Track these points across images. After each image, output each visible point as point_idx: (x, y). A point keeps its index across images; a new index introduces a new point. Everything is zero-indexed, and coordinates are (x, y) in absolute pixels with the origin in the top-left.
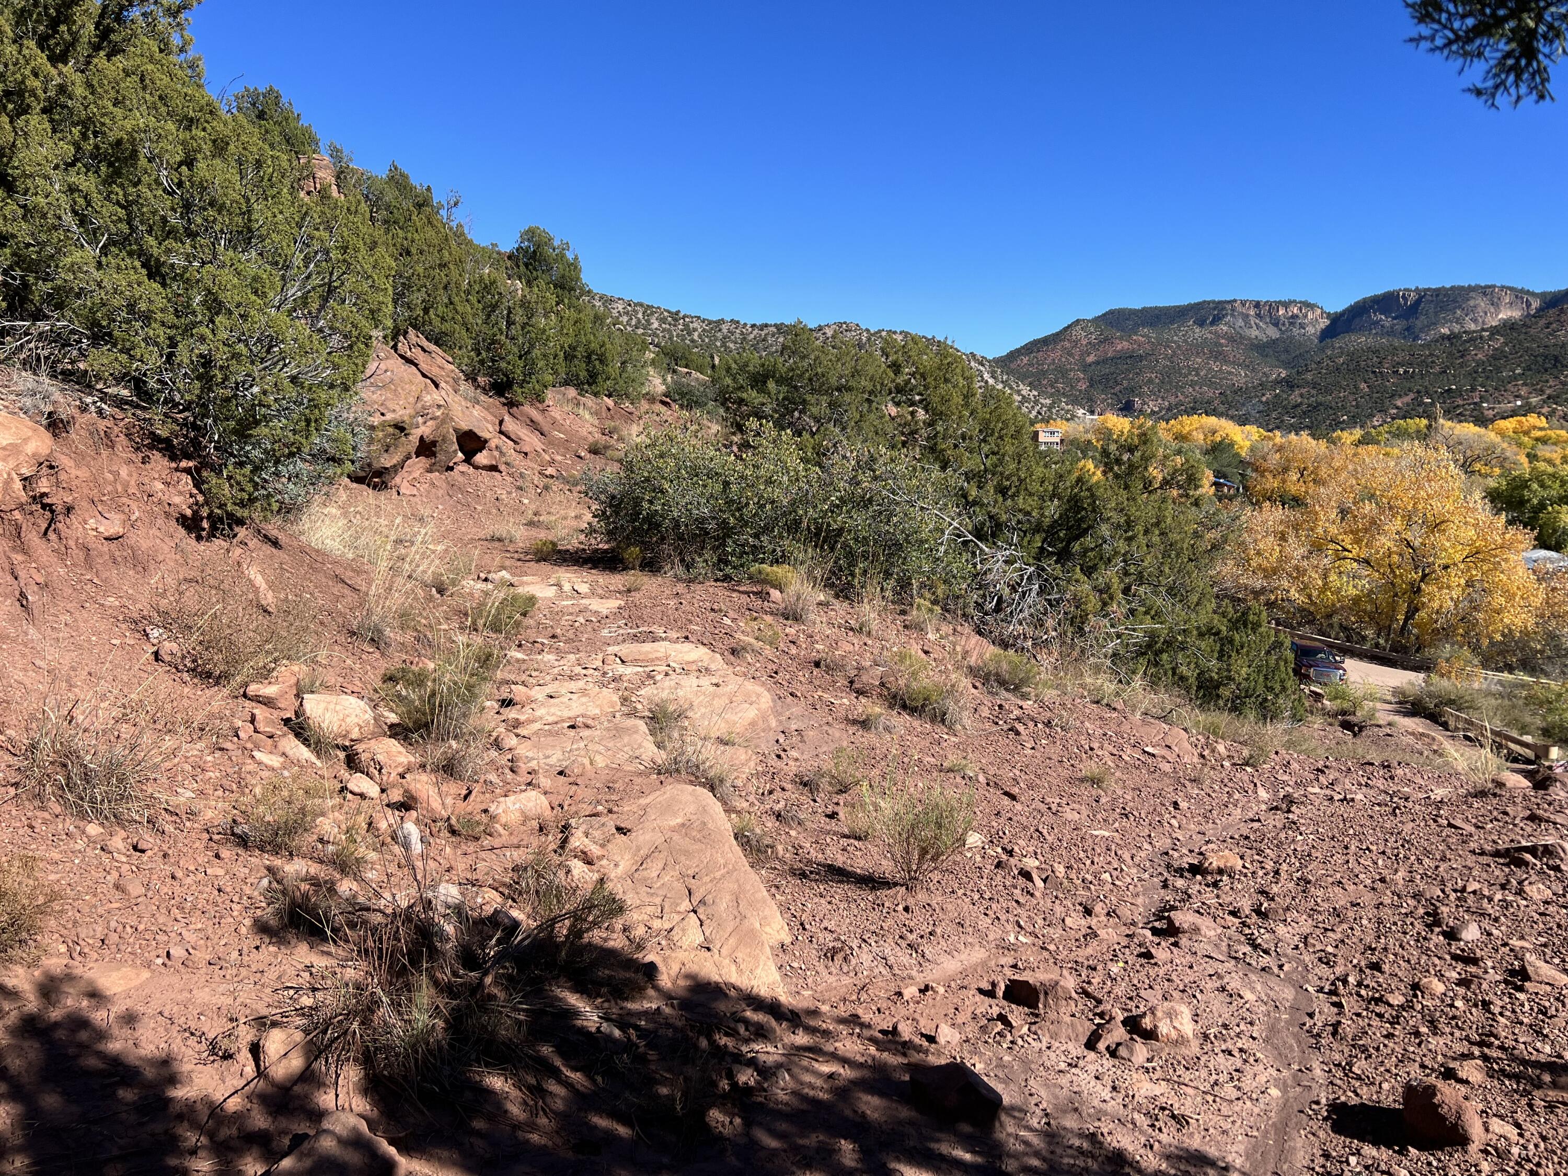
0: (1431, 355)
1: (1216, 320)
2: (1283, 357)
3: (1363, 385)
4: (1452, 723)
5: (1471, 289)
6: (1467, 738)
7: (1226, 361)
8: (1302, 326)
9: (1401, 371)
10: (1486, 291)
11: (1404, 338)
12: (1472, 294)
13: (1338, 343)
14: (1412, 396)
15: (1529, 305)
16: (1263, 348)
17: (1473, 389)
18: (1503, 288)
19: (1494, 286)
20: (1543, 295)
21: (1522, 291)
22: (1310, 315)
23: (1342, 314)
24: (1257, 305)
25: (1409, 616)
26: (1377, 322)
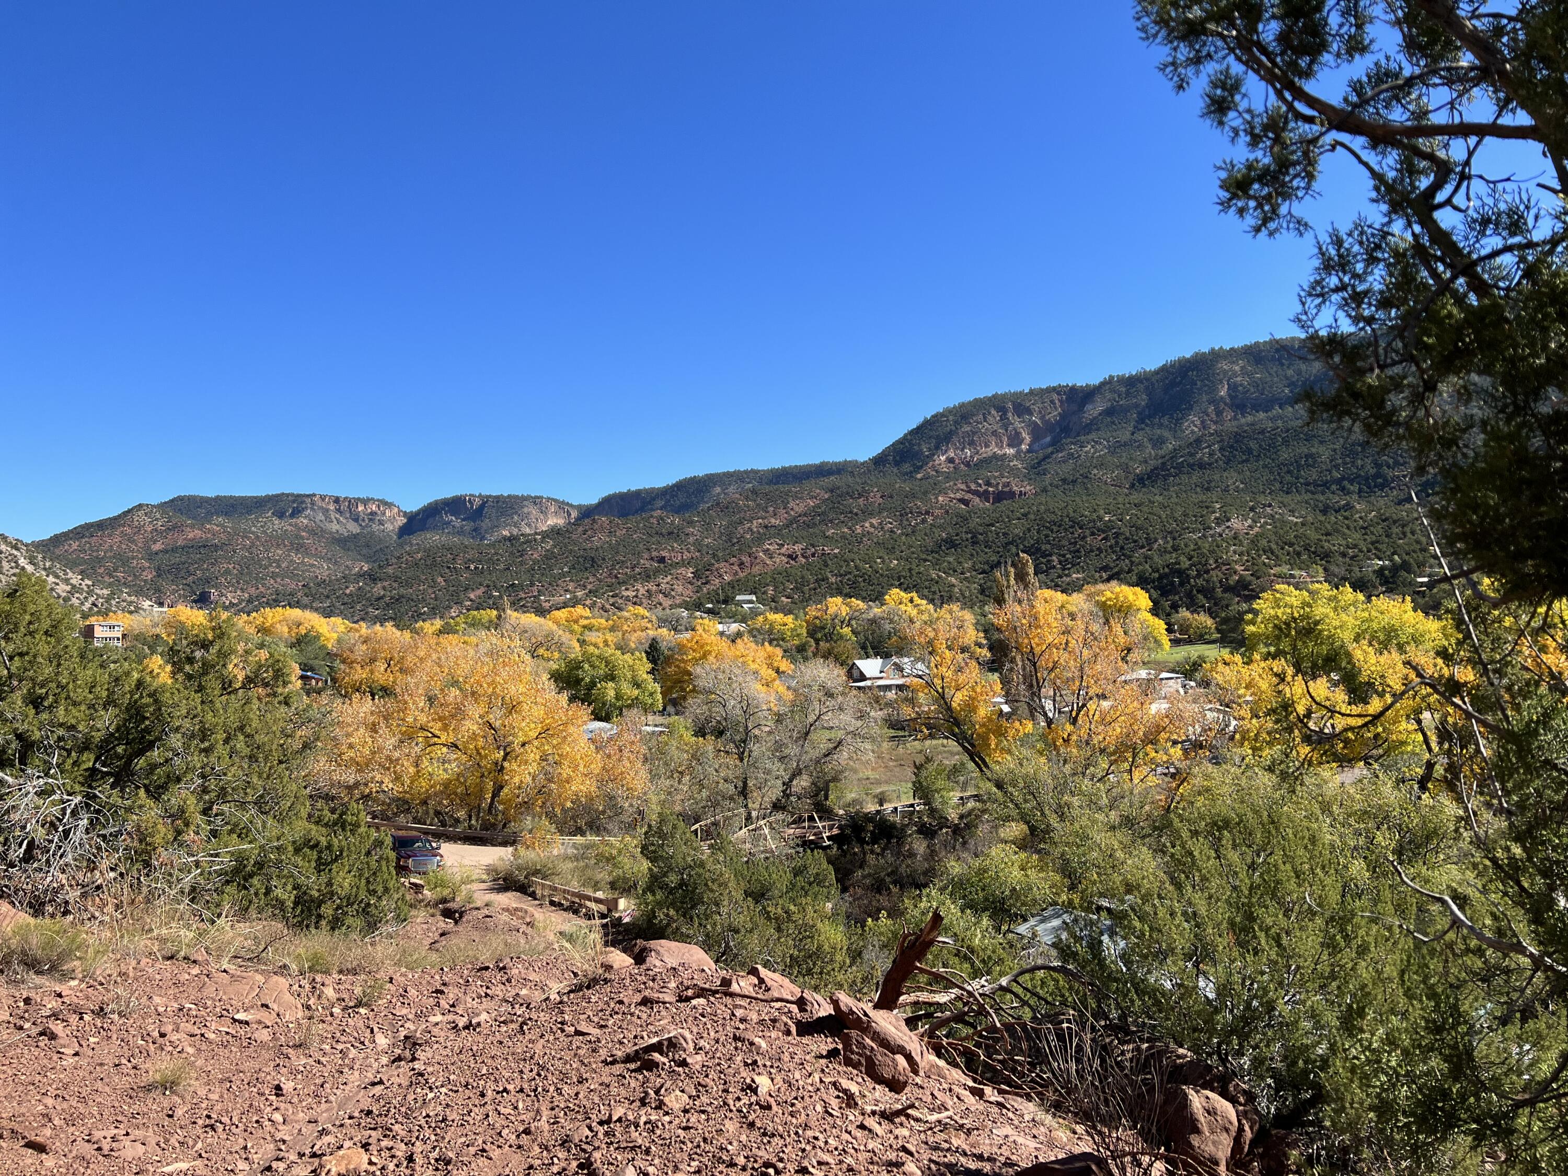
0: (496, 553)
1: (296, 513)
2: (364, 551)
3: (440, 579)
4: (539, 892)
5: (524, 498)
6: (552, 903)
7: (307, 553)
8: (381, 523)
9: (472, 567)
10: (536, 501)
11: (473, 538)
12: (525, 503)
13: (415, 539)
14: (482, 589)
15: (569, 515)
16: (344, 542)
17: (532, 585)
18: (548, 499)
19: (542, 497)
20: (579, 507)
21: (563, 502)
22: (388, 513)
23: (418, 513)
24: (337, 500)
25: (495, 795)
26: (449, 523)
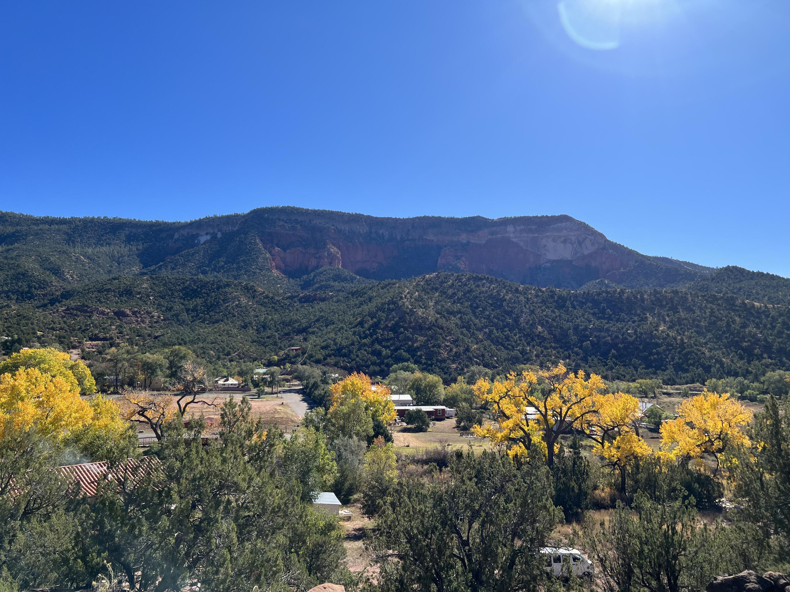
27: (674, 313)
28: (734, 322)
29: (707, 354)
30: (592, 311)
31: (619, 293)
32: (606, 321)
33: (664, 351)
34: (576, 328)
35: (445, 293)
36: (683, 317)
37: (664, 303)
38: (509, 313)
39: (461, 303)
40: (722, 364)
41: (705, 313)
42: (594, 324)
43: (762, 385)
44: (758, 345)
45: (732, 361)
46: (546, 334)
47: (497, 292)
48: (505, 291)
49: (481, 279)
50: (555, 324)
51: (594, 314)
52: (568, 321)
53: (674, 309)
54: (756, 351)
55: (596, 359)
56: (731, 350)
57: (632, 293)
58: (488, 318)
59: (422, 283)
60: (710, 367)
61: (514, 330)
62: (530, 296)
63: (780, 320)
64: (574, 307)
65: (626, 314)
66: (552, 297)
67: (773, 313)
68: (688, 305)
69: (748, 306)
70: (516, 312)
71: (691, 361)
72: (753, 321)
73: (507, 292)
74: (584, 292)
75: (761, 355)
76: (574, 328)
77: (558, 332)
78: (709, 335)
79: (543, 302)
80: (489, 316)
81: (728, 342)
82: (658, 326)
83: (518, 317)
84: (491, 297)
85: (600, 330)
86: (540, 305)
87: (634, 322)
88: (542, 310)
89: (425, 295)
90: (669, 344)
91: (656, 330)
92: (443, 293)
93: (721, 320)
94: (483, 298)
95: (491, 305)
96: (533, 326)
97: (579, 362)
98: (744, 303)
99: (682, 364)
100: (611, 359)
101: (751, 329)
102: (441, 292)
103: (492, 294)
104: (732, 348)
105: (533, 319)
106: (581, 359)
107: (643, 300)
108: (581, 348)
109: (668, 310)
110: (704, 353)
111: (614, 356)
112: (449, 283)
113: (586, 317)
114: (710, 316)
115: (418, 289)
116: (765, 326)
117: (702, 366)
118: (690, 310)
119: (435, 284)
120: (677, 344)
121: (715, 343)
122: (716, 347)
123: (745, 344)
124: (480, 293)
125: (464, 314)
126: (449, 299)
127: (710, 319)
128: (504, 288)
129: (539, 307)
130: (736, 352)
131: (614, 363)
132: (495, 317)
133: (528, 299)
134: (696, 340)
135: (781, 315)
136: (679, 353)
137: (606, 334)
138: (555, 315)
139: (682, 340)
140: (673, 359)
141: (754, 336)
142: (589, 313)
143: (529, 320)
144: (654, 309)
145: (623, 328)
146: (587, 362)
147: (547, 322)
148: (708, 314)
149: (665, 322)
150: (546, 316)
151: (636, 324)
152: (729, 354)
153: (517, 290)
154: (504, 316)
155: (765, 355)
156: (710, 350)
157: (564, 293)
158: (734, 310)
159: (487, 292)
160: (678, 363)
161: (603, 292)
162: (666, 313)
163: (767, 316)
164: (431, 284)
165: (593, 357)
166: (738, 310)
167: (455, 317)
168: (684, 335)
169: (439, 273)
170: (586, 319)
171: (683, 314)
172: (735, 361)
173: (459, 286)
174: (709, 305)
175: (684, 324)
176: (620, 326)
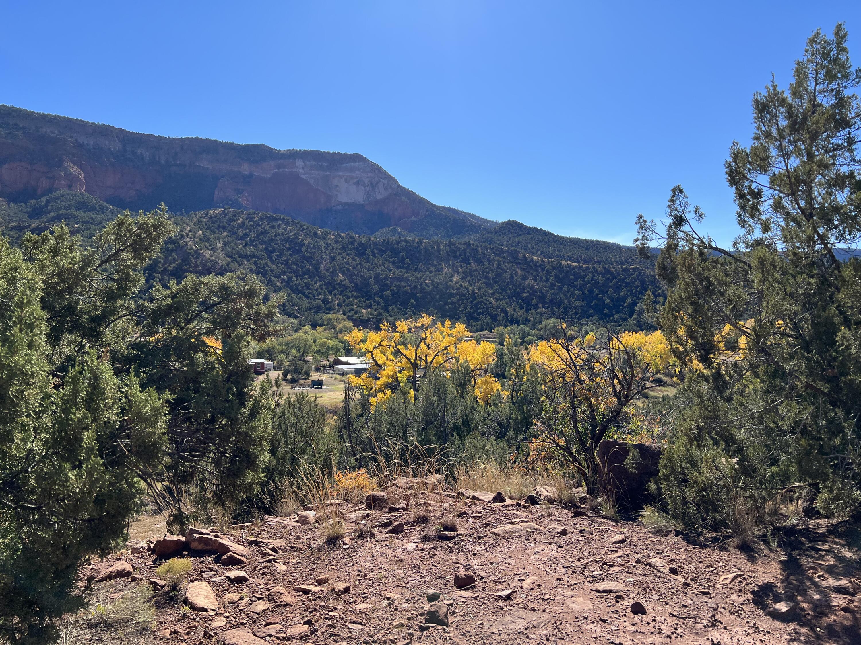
27: (467, 264)
28: (516, 273)
29: (494, 303)
30: (391, 260)
31: (418, 243)
32: (405, 271)
33: (458, 300)
34: (377, 277)
35: (234, 233)
36: (474, 268)
37: (458, 254)
38: (309, 259)
39: (255, 246)
40: (506, 313)
41: (493, 265)
42: (394, 274)
43: (539, 332)
44: (534, 295)
45: (514, 310)
46: (347, 283)
47: (294, 235)
48: (303, 234)
49: (276, 220)
50: (356, 272)
51: (393, 263)
52: (368, 270)
53: (466, 261)
54: (533, 301)
55: (396, 309)
56: (513, 300)
57: (429, 243)
58: (286, 263)
59: (205, 220)
60: (496, 316)
61: (314, 277)
62: (329, 241)
63: (553, 274)
64: (374, 255)
65: (424, 264)
66: (352, 243)
67: (548, 267)
68: (479, 256)
69: (528, 260)
70: (316, 259)
71: (481, 311)
72: (532, 274)
73: (305, 236)
74: (384, 240)
75: (537, 305)
76: (375, 277)
77: (359, 281)
78: (496, 287)
79: (343, 248)
80: (287, 261)
81: (511, 293)
82: (452, 277)
83: (318, 264)
84: (287, 240)
85: (400, 279)
86: (340, 251)
87: (431, 272)
88: (342, 257)
89: (211, 234)
90: (462, 295)
91: (451, 281)
92: (232, 233)
93: (506, 272)
94: (279, 242)
95: (289, 249)
96: (334, 273)
97: (381, 311)
98: (525, 257)
99: (473, 313)
100: (410, 309)
101: (530, 281)
102: (229, 231)
103: (289, 238)
104: (514, 298)
105: (334, 267)
106: (382, 309)
107: (439, 251)
108: (381, 297)
109: (461, 262)
110: (491, 303)
111: (412, 305)
112: (239, 222)
113: (386, 266)
114: (497, 268)
115: (201, 227)
116: (541, 278)
117: (490, 315)
118: (480, 262)
119: (223, 222)
120: (469, 294)
121: (500, 293)
122: (501, 297)
123: (525, 295)
124: (276, 236)
125: (259, 259)
126: (239, 240)
127: (497, 271)
128: (302, 231)
129: (339, 254)
130: (517, 302)
131: (413, 312)
132: (293, 263)
133: (327, 244)
134: (485, 291)
135: (554, 268)
136: (471, 302)
137: (406, 284)
138: (355, 263)
139: (473, 290)
140: (465, 308)
141: (532, 287)
142: (389, 262)
143: (329, 267)
144: (448, 260)
145: (421, 278)
146: (388, 311)
147: (348, 270)
148: (495, 266)
149: (458, 273)
150: (347, 263)
151: (433, 274)
152: (511, 304)
153: (315, 234)
154: (303, 262)
155: (540, 305)
156: (497, 300)
157: (364, 240)
158: (516, 263)
159: (283, 234)
160: (469, 312)
161: (402, 241)
162: (459, 264)
163: (543, 270)
164: (217, 222)
165: (393, 306)
166: (520, 263)
167: (248, 261)
168: (475, 286)
169: (225, 209)
170: (386, 268)
171: (474, 266)
172: (517, 310)
173: (251, 225)
174: (496, 258)
175: (475, 276)
176: (419, 276)
